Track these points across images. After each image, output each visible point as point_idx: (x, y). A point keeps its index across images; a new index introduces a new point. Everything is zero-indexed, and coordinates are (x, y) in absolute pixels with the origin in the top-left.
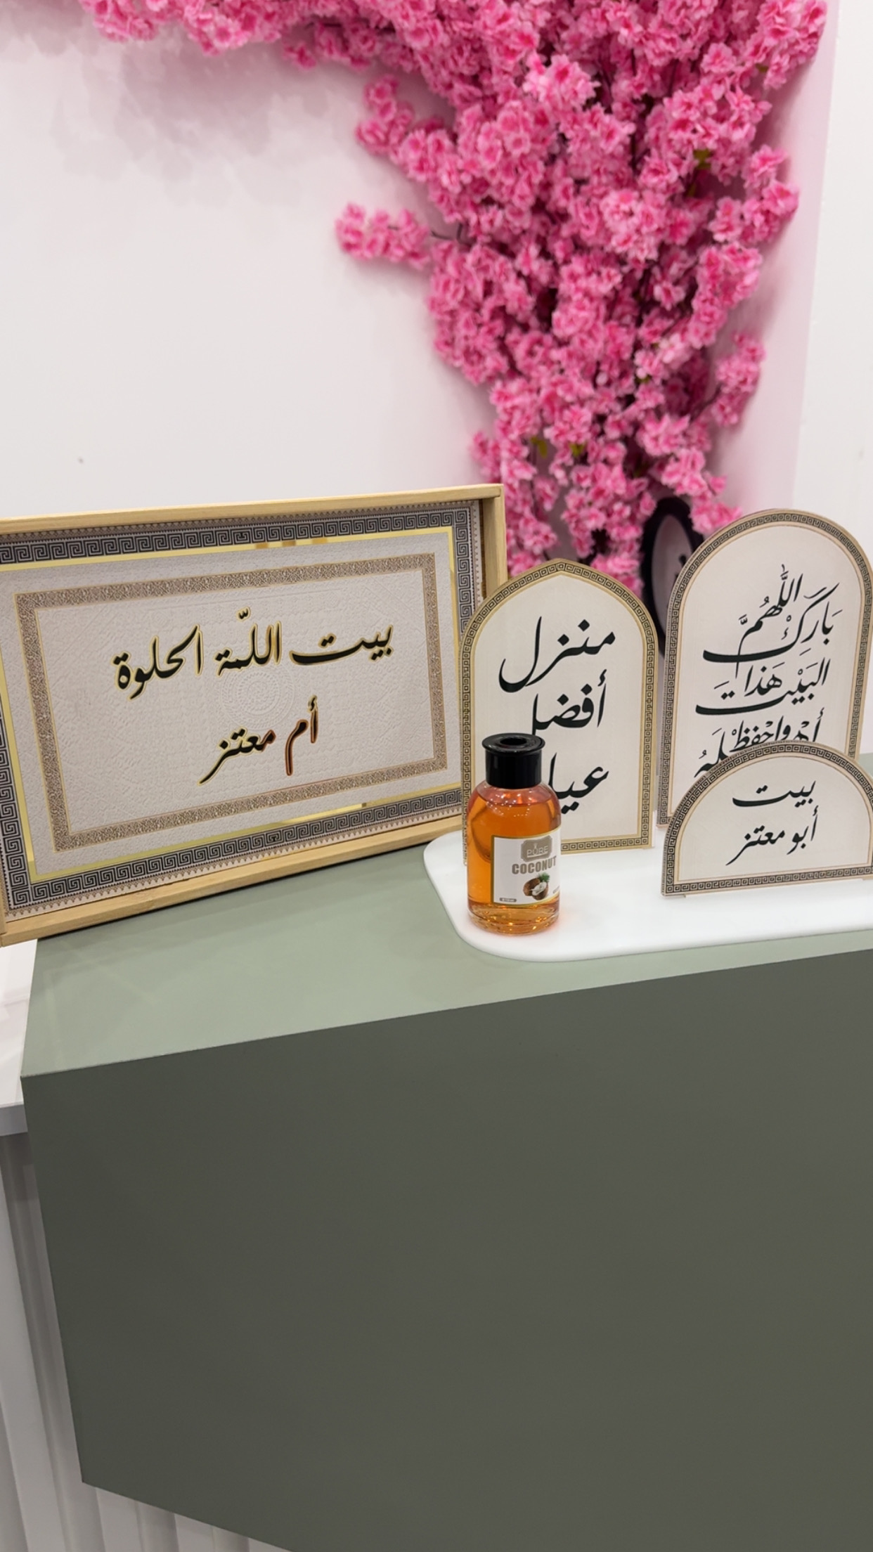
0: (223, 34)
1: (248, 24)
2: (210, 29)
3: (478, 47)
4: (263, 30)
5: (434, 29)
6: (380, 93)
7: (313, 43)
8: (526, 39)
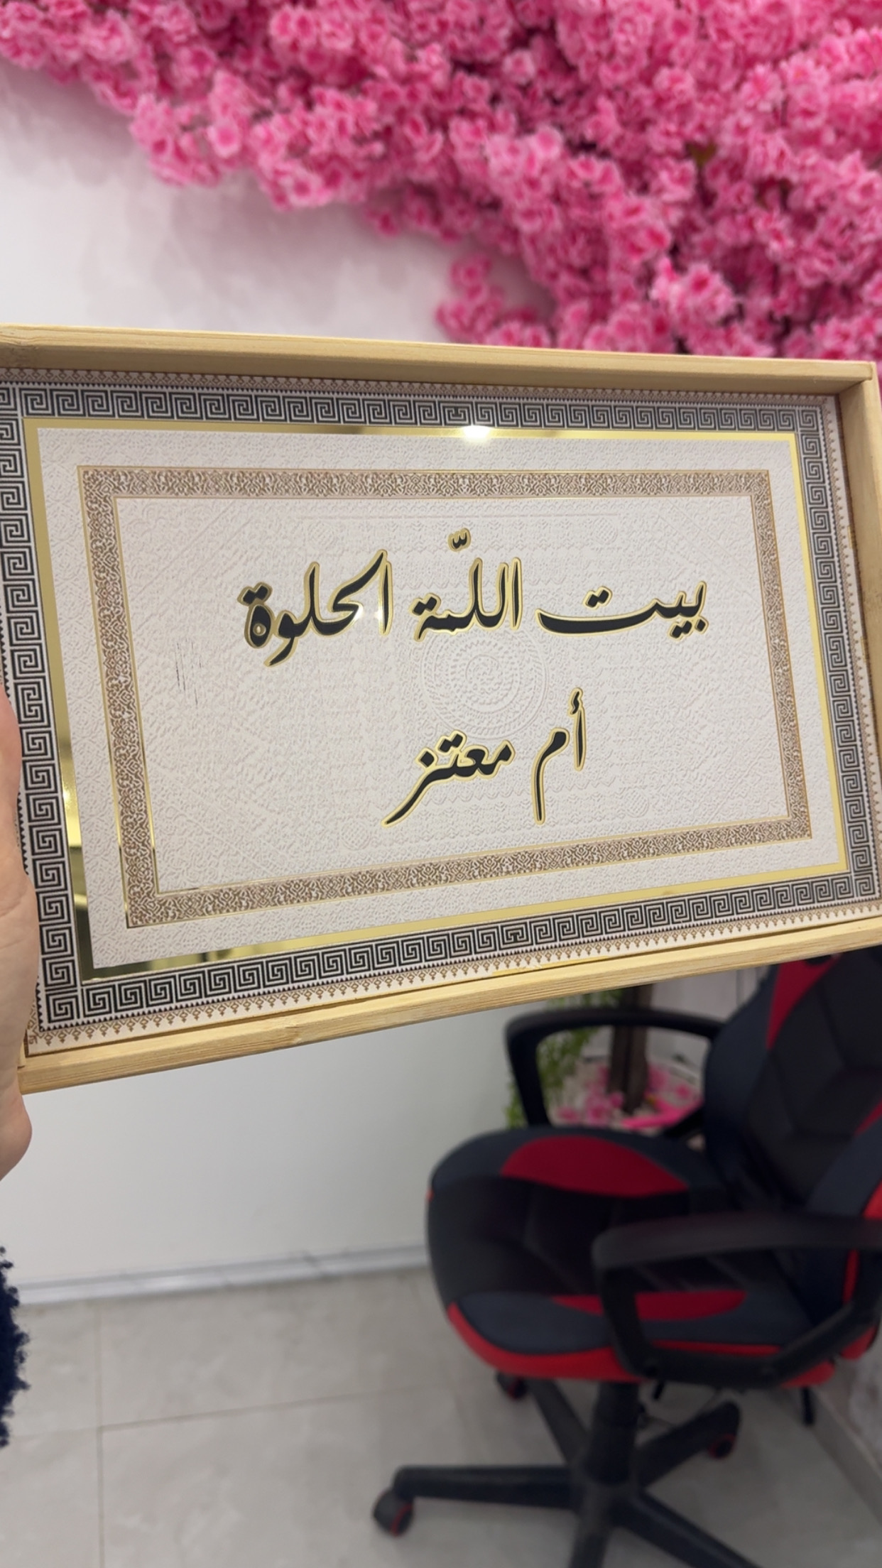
0: (302, 188)
1: (332, 180)
2: (287, 182)
3: (596, 237)
4: (349, 190)
5: (550, 213)
6: (470, 273)
7: (401, 208)
8: (656, 237)
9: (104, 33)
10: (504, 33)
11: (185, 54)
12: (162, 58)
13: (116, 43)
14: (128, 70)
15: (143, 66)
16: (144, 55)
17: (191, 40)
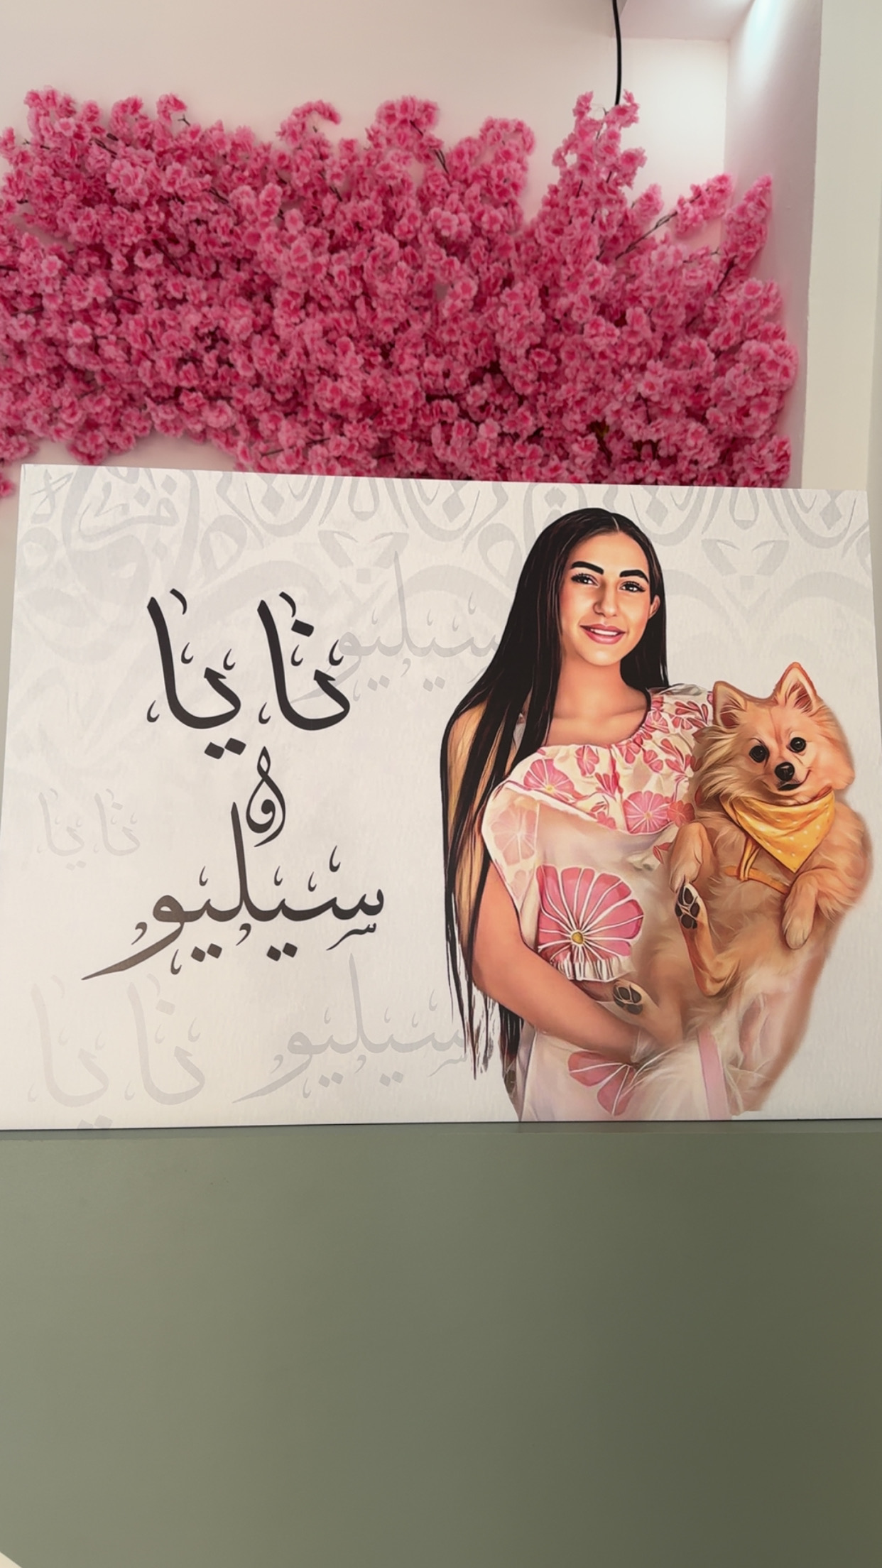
9: (216, 413)
10: (464, 377)
11: (264, 417)
12: (252, 422)
13: (223, 419)
14: (233, 430)
15: (240, 427)
16: (241, 421)
17: (266, 409)
